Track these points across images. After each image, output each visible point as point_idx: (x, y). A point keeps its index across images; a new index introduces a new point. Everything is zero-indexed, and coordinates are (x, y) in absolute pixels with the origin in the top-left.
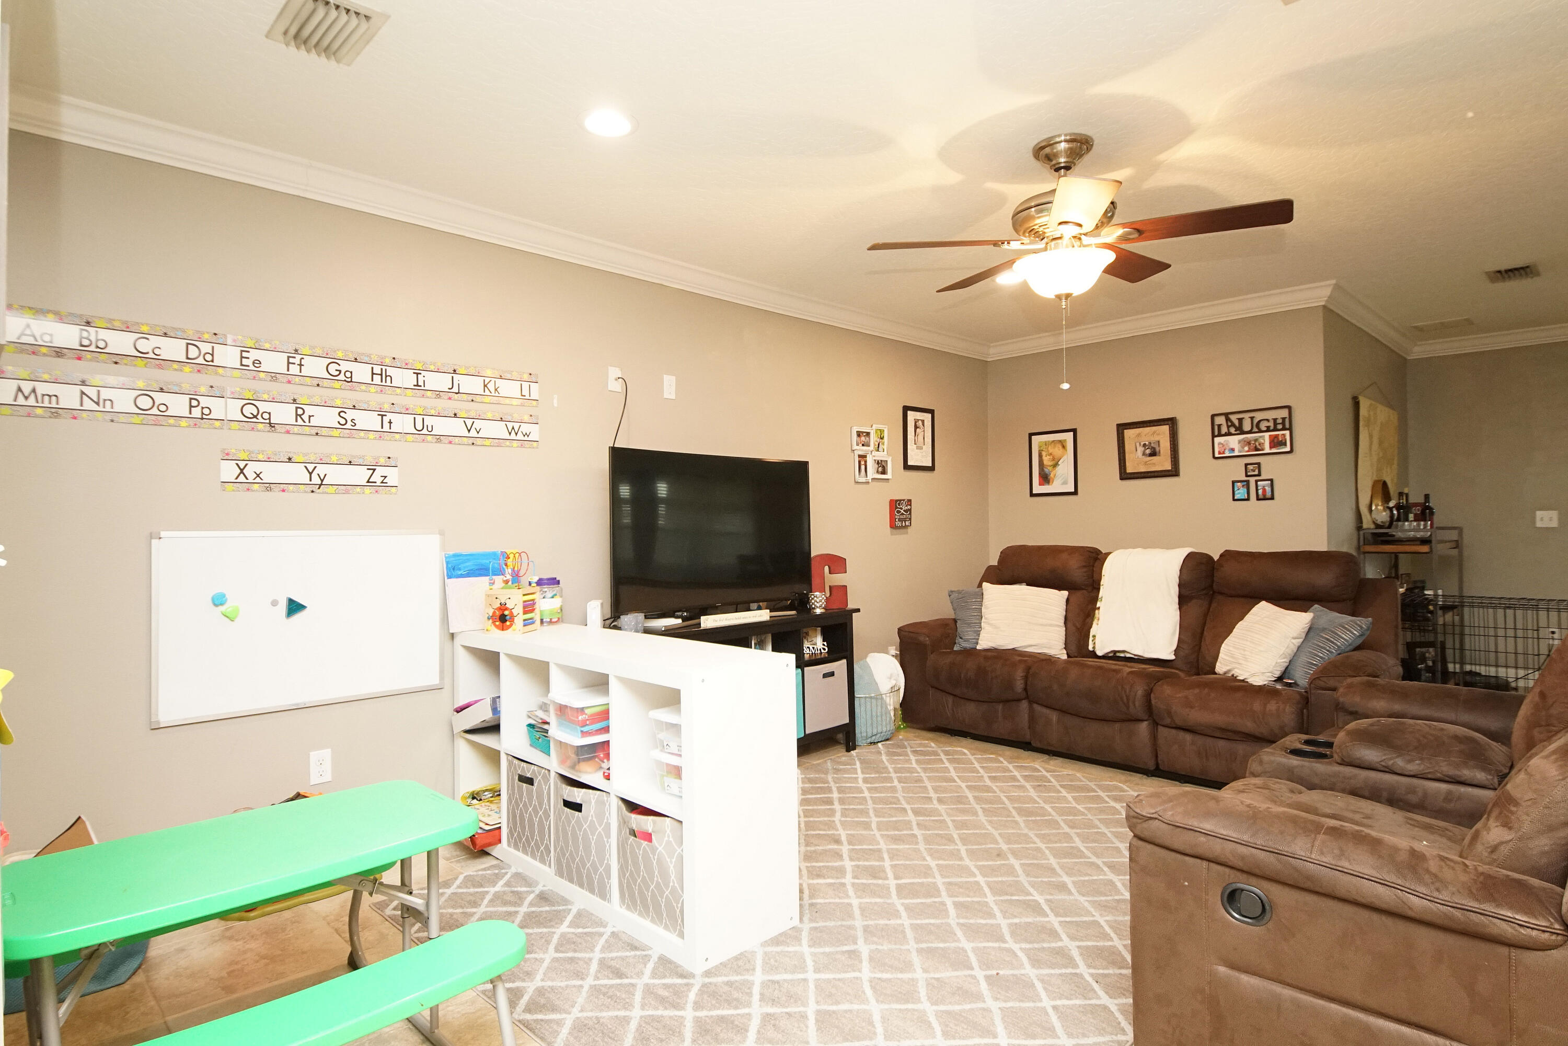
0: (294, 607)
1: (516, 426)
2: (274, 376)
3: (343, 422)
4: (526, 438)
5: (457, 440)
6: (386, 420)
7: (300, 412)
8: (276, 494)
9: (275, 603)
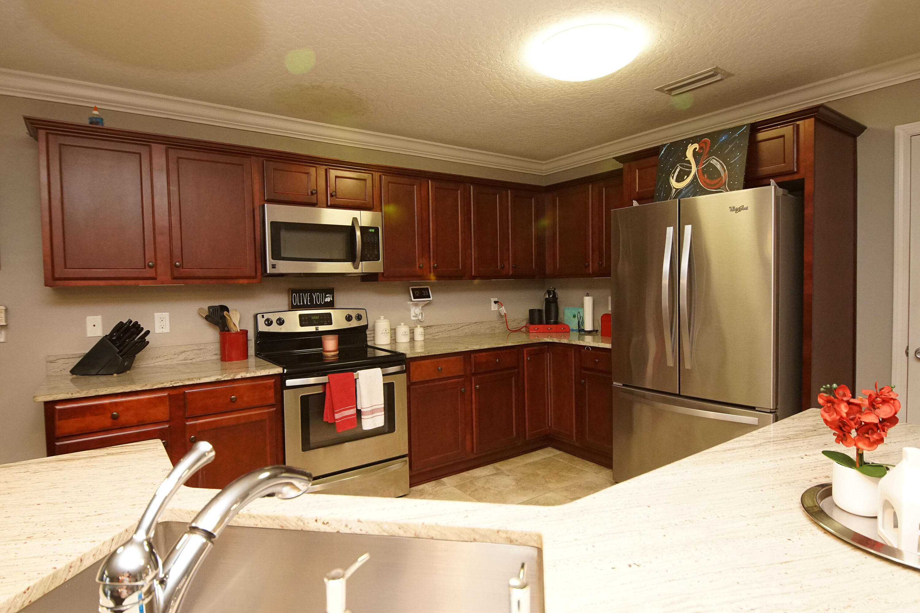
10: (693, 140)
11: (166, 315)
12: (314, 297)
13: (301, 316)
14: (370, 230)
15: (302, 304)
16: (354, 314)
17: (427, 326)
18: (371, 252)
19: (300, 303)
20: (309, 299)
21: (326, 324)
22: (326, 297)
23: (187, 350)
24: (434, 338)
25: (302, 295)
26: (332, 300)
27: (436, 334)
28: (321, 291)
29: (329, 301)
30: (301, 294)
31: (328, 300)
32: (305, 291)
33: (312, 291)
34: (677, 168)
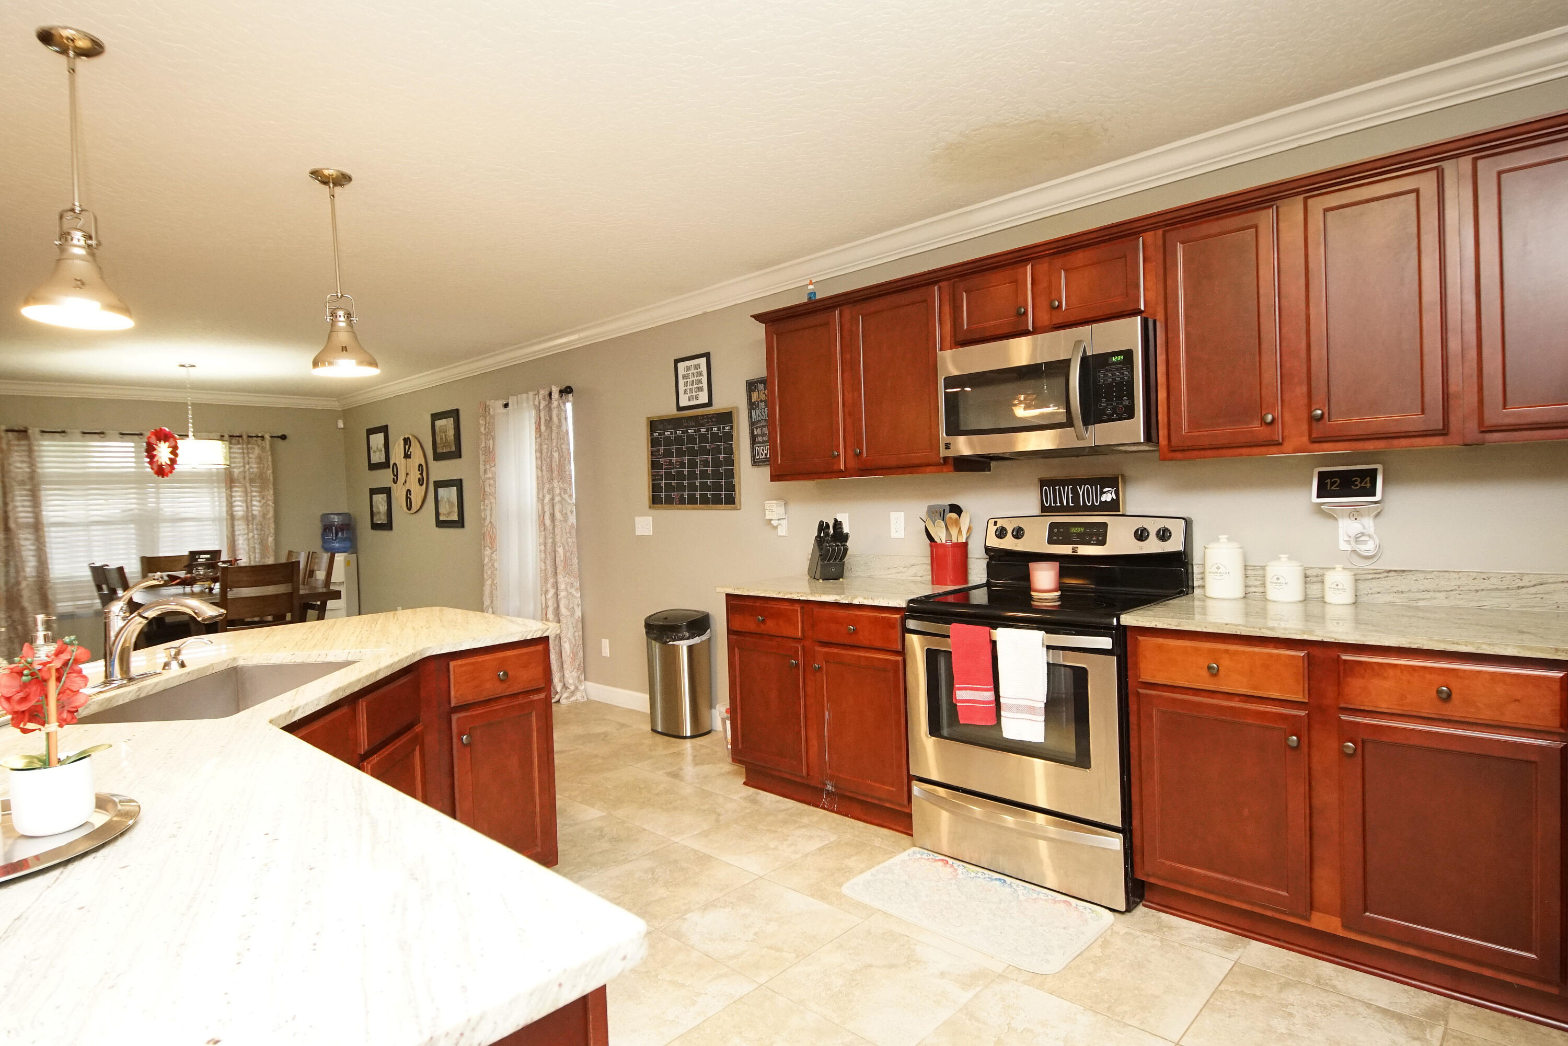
11: (901, 515)
12: (1081, 493)
13: (1052, 526)
14: (1114, 359)
15: (1058, 504)
16: (1153, 527)
17: (1389, 571)
18: (1114, 404)
19: (1055, 502)
20: (1070, 495)
21: (1095, 542)
22: (1102, 493)
23: (917, 563)
24: (1414, 603)
25: (1059, 489)
26: (1115, 497)
27: (1420, 596)
28: (1092, 481)
29: (1109, 499)
30: (1057, 487)
31: (1107, 497)
32: (1063, 482)
33: (1075, 482)
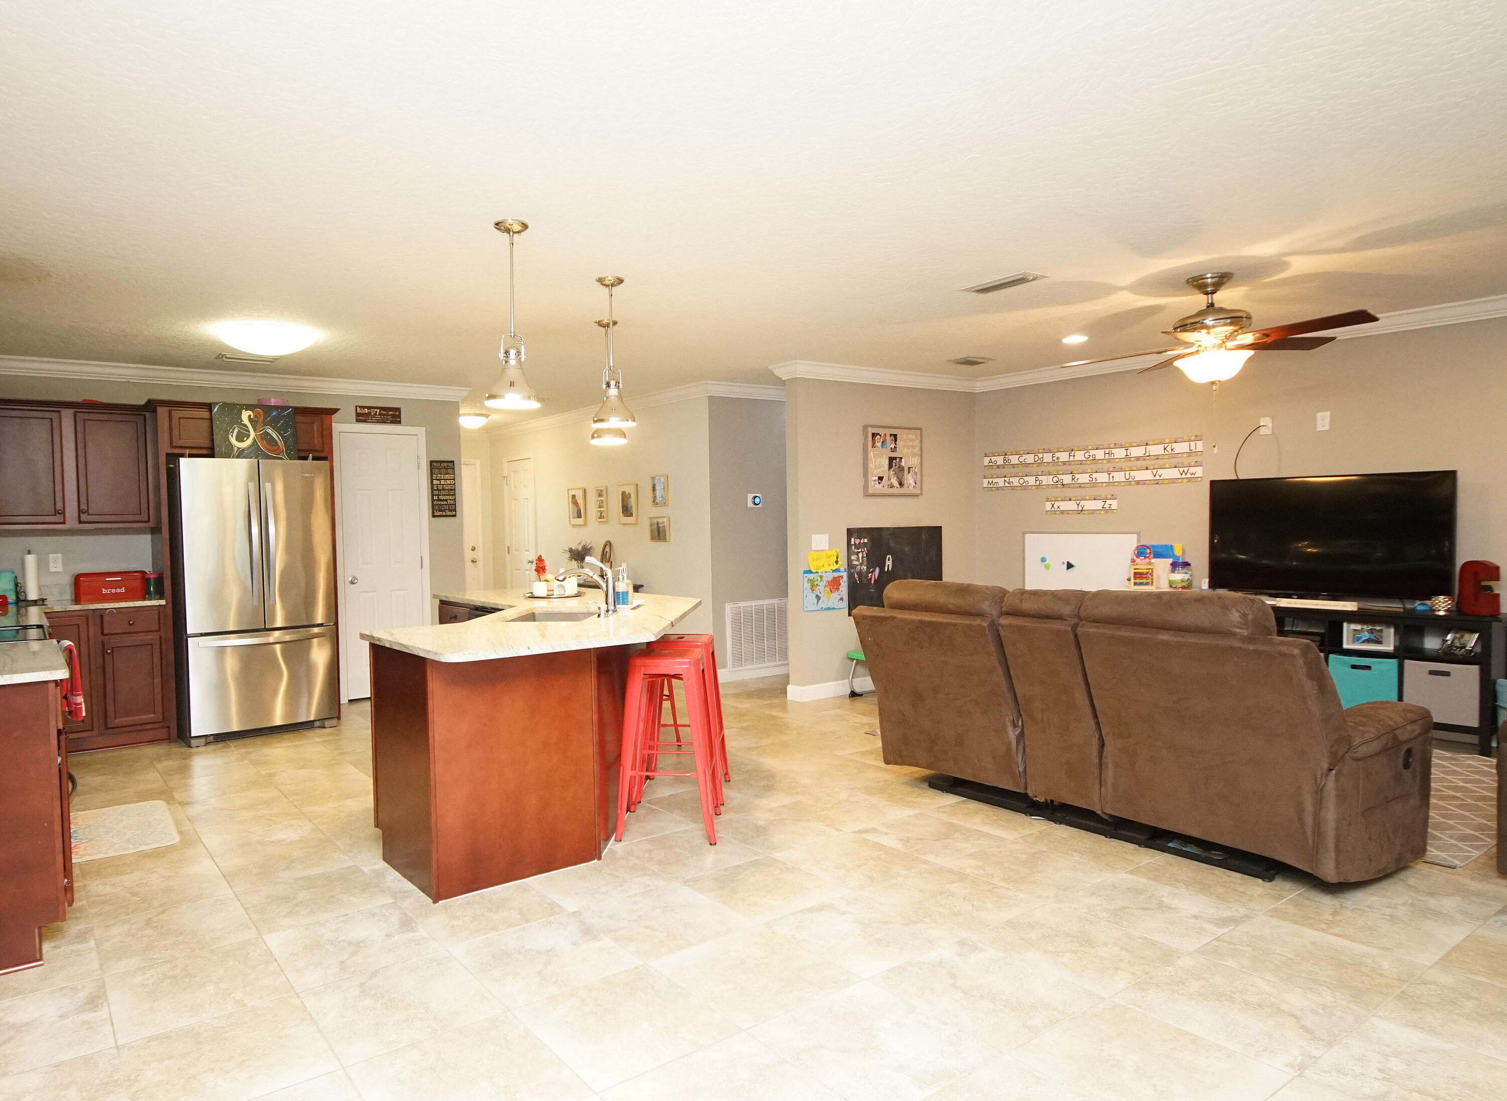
0: (1070, 566)
1: (1186, 469)
2: (1064, 463)
3: (1091, 479)
4: (1193, 476)
5: (1148, 482)
6: (1111, 476)
7: (1074, 477)
8: (1065, 516)
9: (1063, 563)
10: (248, 407)
34: (234, 428)
